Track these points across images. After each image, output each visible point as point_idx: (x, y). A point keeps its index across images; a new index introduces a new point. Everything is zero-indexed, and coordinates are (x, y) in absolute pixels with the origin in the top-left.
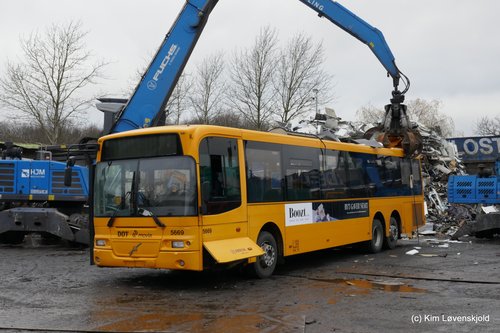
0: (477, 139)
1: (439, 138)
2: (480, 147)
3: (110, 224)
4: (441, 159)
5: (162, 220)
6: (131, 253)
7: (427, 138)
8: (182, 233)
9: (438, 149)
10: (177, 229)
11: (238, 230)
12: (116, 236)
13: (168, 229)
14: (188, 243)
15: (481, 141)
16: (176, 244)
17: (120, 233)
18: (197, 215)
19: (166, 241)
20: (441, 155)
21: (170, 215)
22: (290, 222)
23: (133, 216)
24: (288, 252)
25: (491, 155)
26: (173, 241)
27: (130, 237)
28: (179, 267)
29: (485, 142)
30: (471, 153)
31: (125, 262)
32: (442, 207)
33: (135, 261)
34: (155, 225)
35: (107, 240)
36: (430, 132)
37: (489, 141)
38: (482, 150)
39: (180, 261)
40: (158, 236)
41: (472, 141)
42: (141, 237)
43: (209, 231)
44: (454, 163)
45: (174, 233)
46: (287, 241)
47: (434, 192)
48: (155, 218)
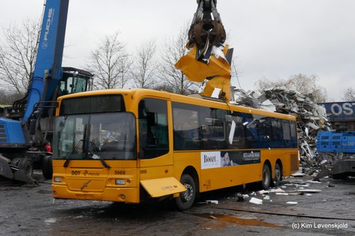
0: (341, 104)
1: (311, 102)
2: (343, 110)
3: (66, 165)
4: (312, 118)
5: (108, 162)
6: (82, 188)
7: (302, 102)
8: (124, 173)
9: (311, 111)
10: (120, 170)
11: (166, 171)
12: (70, 175)
13: (113, 170)
14: (128, 181)
15: (344, 105)
16: (118, 182)
17: (74, 173)
18: (136, 159)
19: (111, 179)
20: (313, 116)
21: (114, 159)
22: (204, 166)
23: (84, 159)
24: (203, 189)
25: (352, 115)
26: (116, 179)
27: (82, 175)
28: (121, 199)
29: (347, 106)
30: (337, 114)
31: (77, 195)
32: (311, 155)
33: (85, 195)
34: (102, 166)
35: (63, 178)
36: (305, 98)
37: (350, 105)
38: (345, 112)
39: (121, 195)
40: (104, 175)
41: (337, 105)
42: (91, 176)
43: (145, 172)
44: (322, 122)
45: (117, 173)
46: (202, 181)
47: (306, 143)
48: (102, 160)
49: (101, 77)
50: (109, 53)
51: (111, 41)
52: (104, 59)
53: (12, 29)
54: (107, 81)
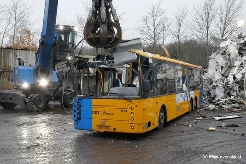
49: (148, 34)
50: (154, 17)
51: (156, 8)
52: (151, 21)
53: (88, 2)
54: (153, 37)
